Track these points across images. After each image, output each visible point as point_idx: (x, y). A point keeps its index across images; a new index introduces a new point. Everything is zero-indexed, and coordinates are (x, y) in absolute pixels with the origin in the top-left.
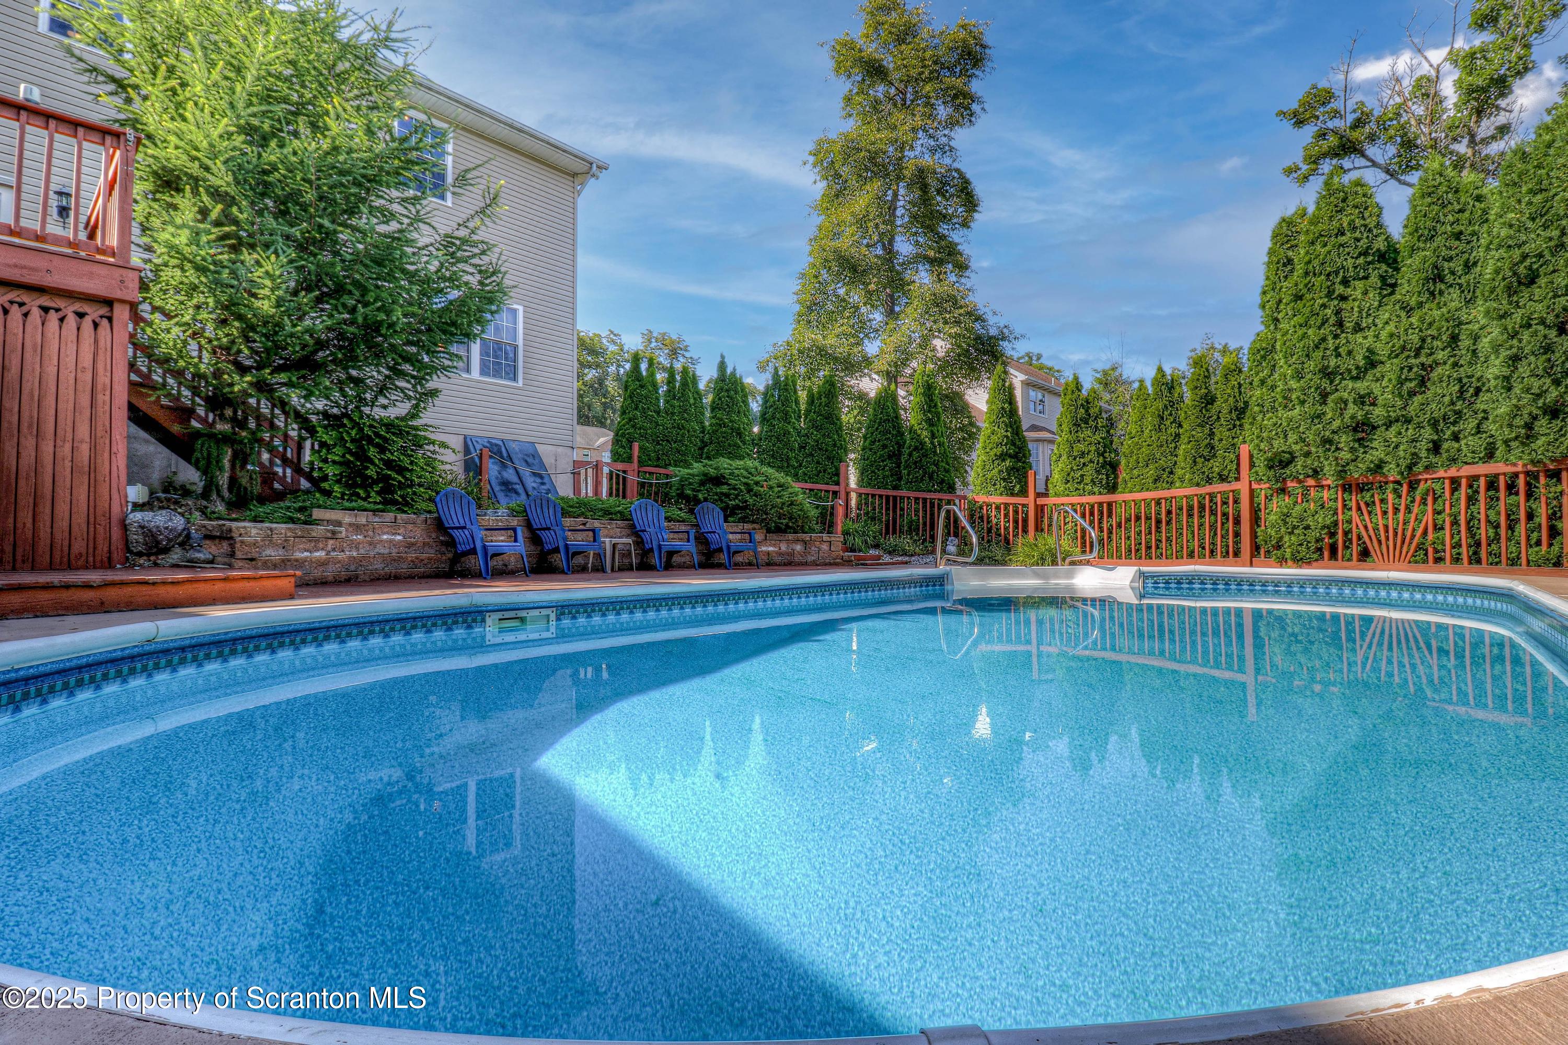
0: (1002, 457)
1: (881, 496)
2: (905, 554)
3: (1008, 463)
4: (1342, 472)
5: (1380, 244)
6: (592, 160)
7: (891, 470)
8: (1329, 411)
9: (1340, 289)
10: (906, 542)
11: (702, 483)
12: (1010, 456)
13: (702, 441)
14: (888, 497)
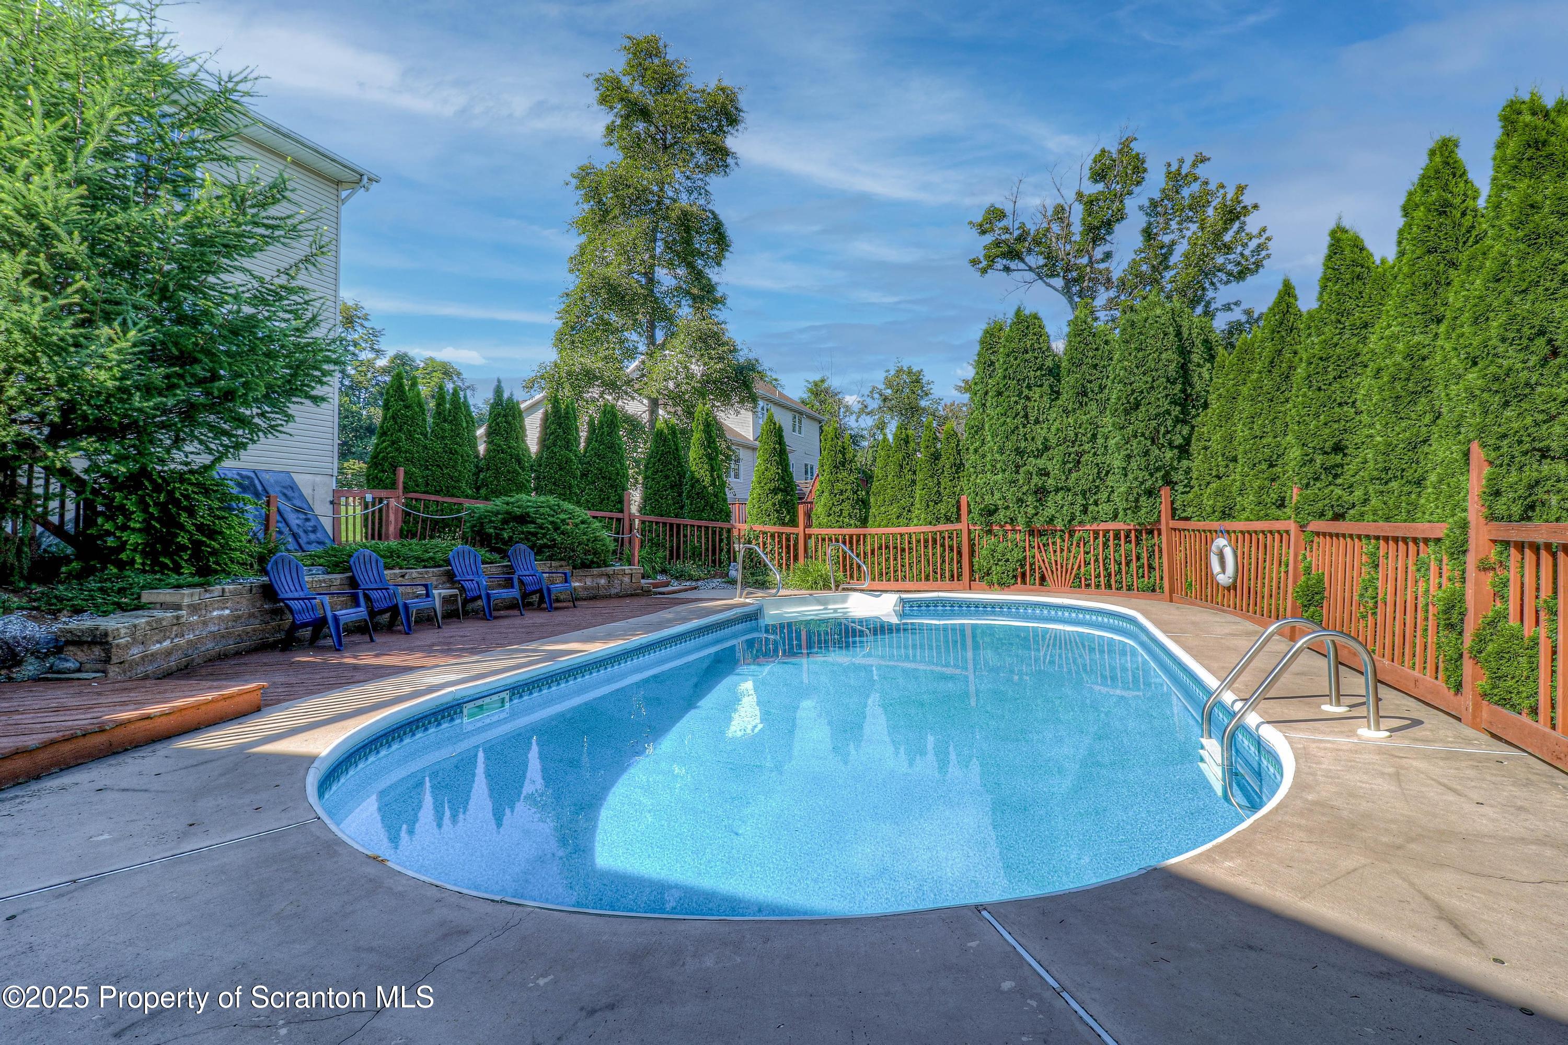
0: (775, 491)
1: (665, 524)
2: (691, 578)
3: (779, 496)
4: (1028, 523)
5: (1049, 363)
6: (363, 171)
7: (673, 498)
8: (1021, 478)
9: (1026, 392)
10: (690, 567)
11: (505, 522)
12: (781, 490)
13: (477, 467)
14: (671, 525)
